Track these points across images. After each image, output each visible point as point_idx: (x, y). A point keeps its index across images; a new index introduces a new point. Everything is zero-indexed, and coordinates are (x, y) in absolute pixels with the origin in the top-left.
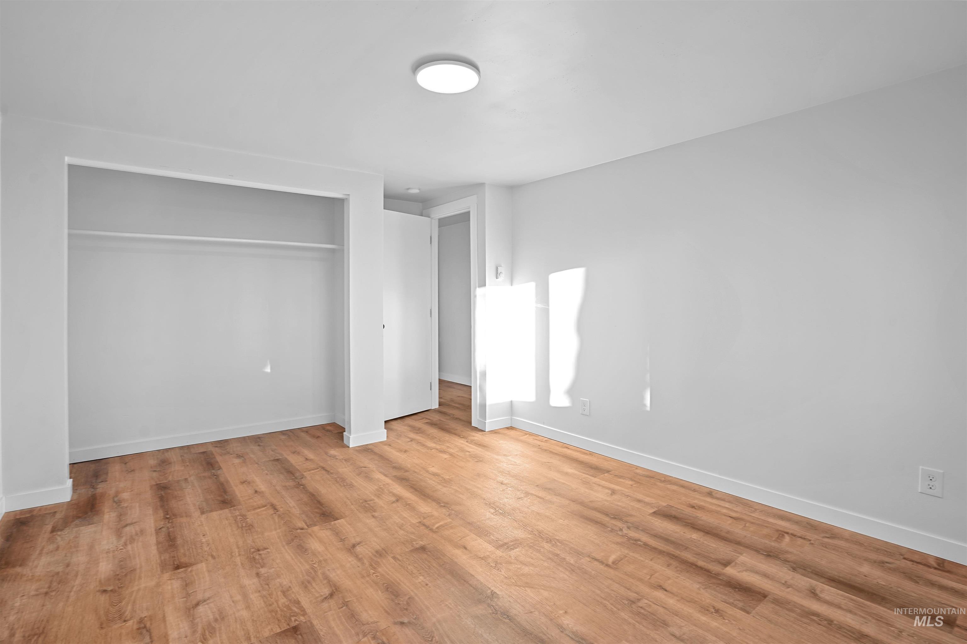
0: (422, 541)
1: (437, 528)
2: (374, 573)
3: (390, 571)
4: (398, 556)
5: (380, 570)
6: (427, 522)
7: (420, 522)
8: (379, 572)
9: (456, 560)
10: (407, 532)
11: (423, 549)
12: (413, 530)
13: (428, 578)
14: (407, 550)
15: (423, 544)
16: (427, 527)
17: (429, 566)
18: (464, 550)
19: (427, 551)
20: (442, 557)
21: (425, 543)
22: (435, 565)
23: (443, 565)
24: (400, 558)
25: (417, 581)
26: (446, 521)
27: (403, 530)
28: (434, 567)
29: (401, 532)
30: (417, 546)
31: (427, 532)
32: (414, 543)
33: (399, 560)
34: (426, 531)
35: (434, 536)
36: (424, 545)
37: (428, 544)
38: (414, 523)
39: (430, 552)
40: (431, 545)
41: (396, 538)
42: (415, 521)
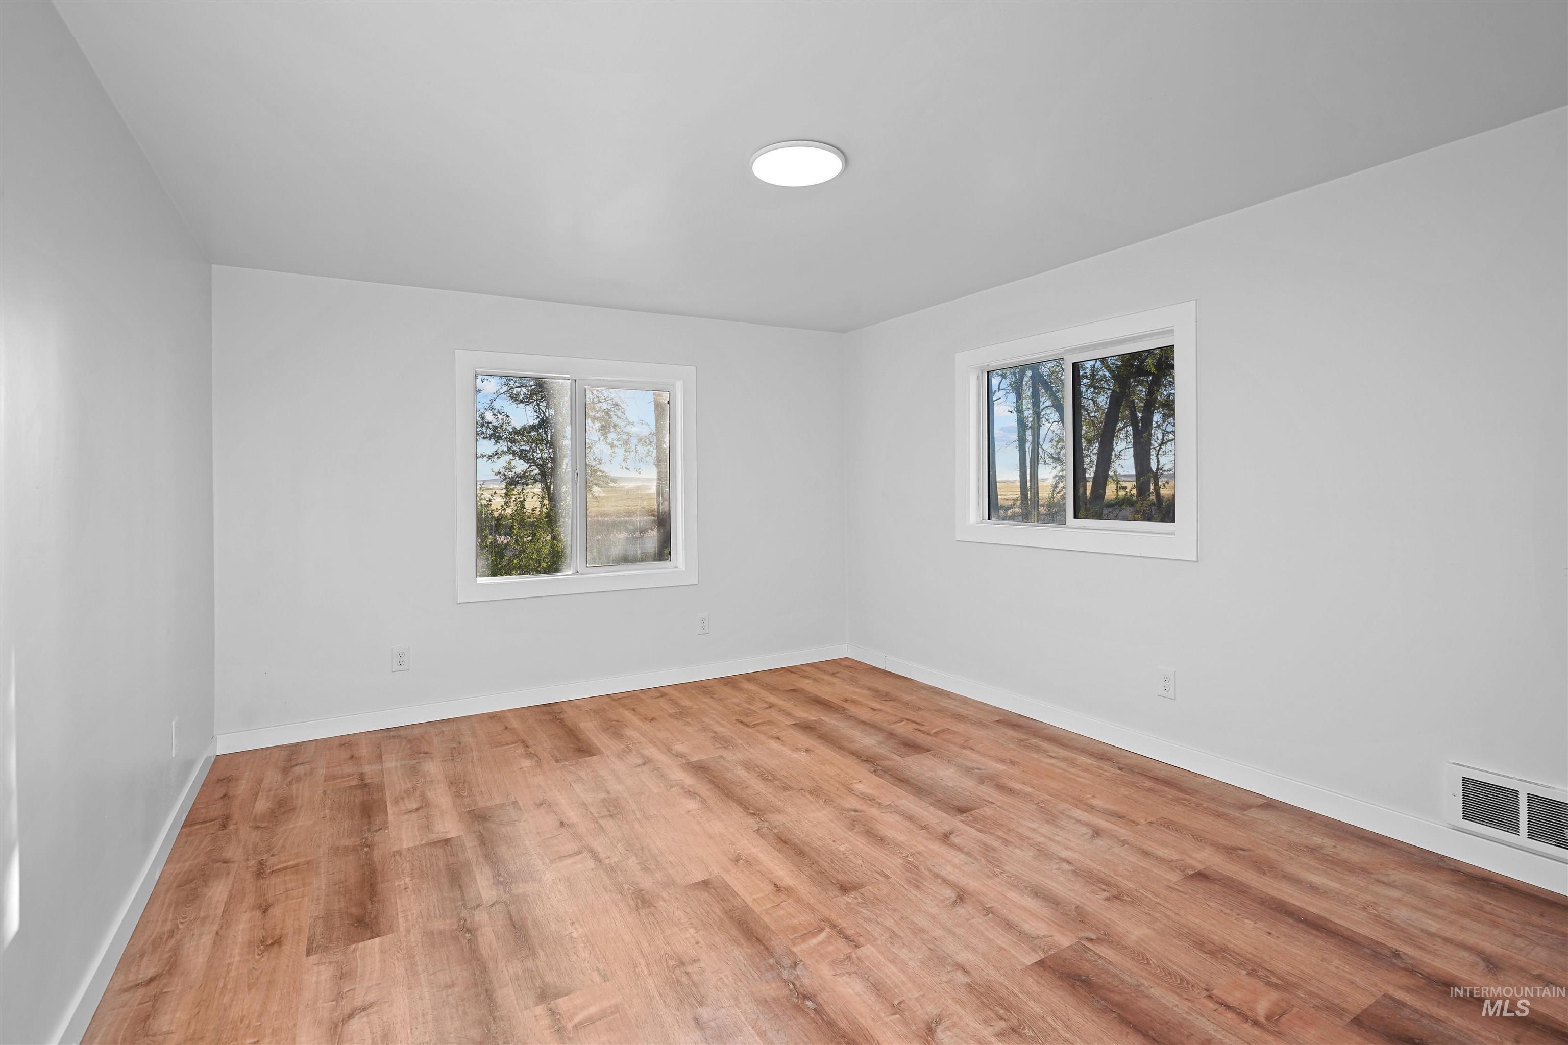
0: (848, 903)
1: (822, 929)
2: (907, 857)
3: (886, 859)
4: (881, 878)
5: (901, 861)
6: (844, 948)
7: (857, 946)
8: (900, 858)
9: (794, 869)
10: (878, 923)
11: (844, 889)
12: (865, 925)
13: (833, 848)
14: (870, 887)
15: (844, 897)
16: (841, 932)
17: (832, 862)
18: (779, 883)
19: (838, 885)
20: (814, 873)
21: (841, 899)
22: (825, 864)
23: (813, 864)
24: (877, 875)
25: (846, 845)
26: (804, 946)
27: (887, 929)
28: (826, 861)
29: (889, 923)
30: (853, 894)
31: (839, 921)
32: (860, 900)
33: (876, 872)
34: (843, 923)
35: (827, 913)
36: (844, 895)
37: (836, 896)
38: (869, 946)
39: (833, 883)
40: (831, 895)
41: (895, 910)
42: (867, 950)
